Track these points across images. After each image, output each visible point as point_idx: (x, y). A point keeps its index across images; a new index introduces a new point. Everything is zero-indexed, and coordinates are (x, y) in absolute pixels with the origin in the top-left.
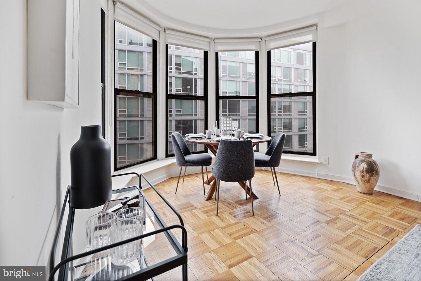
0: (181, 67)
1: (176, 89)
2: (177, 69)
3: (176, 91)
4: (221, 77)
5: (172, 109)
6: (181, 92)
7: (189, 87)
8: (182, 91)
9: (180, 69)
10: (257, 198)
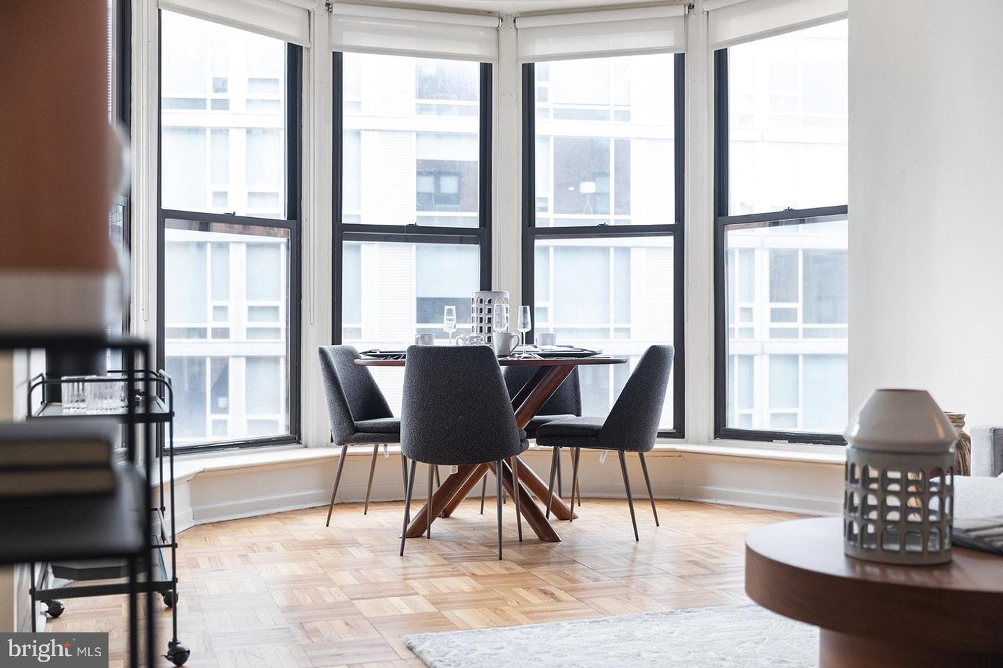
7: (588, 187)
10: (557, 540)
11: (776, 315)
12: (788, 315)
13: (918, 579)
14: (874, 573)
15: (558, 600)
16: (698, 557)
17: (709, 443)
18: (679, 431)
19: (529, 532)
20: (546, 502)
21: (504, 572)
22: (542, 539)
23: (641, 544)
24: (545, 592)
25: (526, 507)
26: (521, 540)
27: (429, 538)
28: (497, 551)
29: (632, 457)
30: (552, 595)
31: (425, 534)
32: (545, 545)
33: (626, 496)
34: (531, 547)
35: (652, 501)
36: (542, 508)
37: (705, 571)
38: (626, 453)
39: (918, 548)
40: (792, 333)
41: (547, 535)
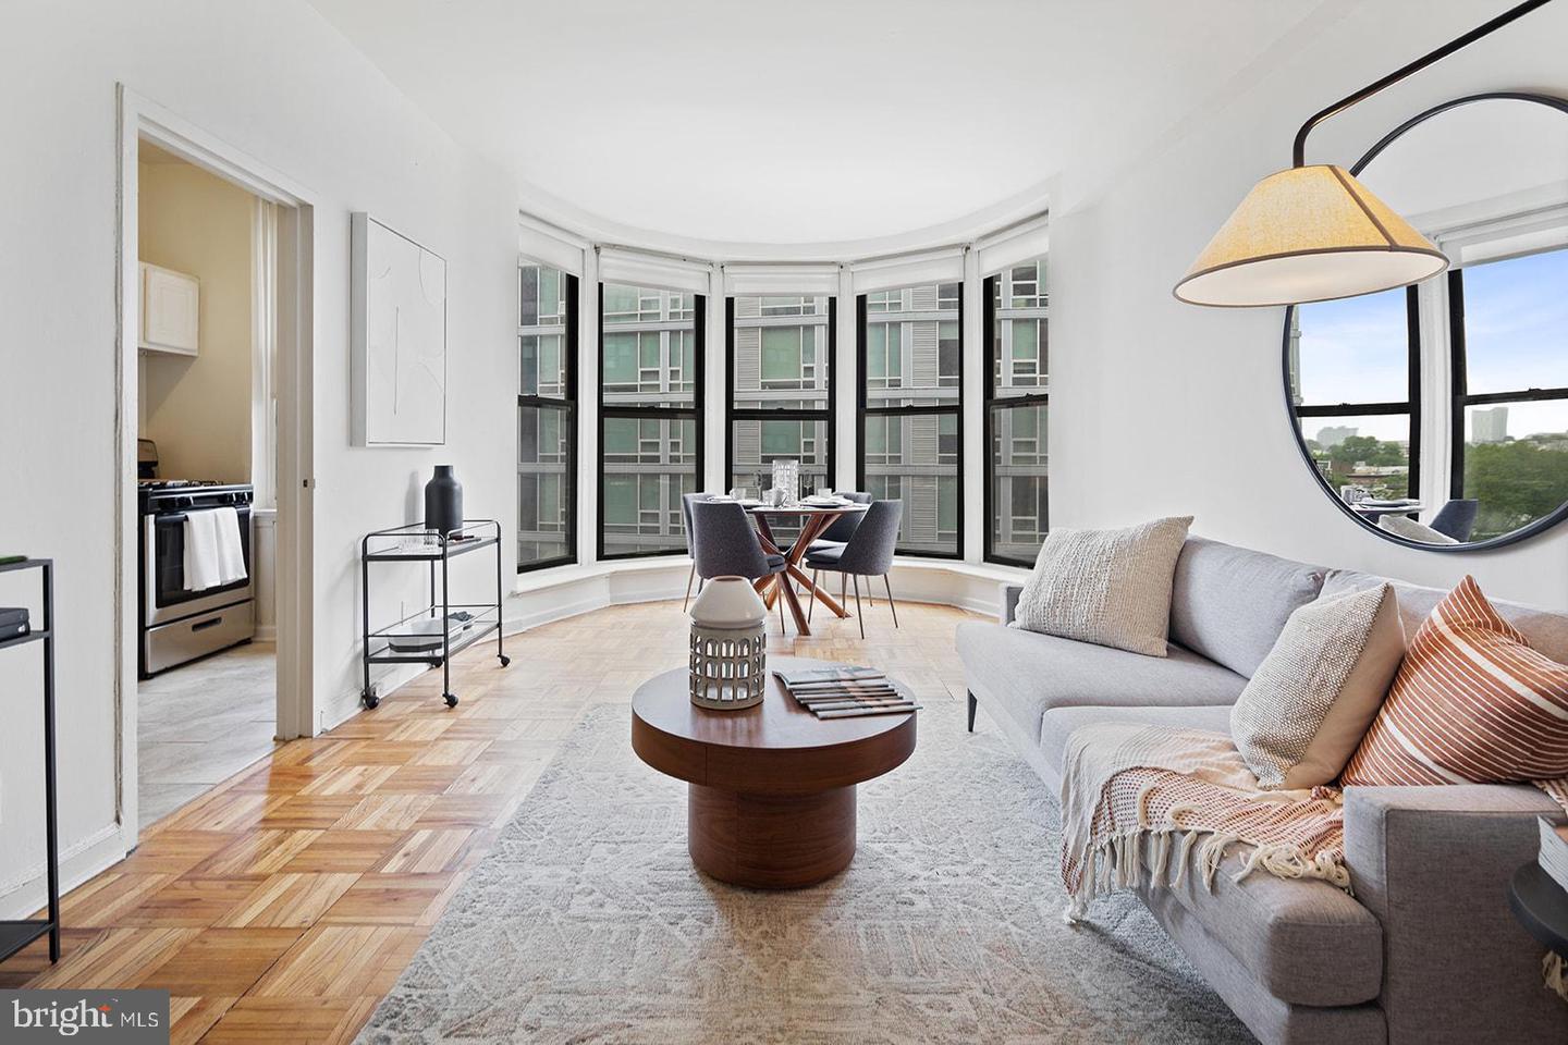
0: (1037, 282)
1: (1015, 364)
2: (1018, 290)
3: (1015, 372)
6: (1034, 372)
8: (1038, 371)
9: (1031, 290)
10: (809, 635)
22: (800, 633)
41: (803, 630)
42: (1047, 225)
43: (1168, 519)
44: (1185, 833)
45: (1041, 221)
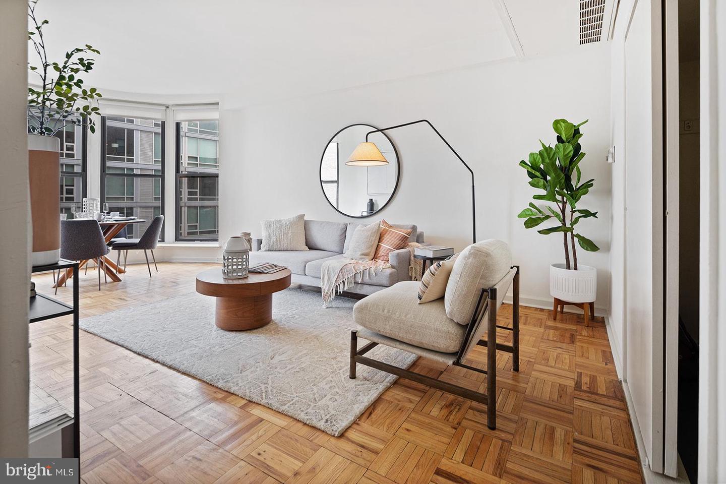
4: (187, 131)
5: (73, 186)
7: (115, 145)
10: (121, 281)
11: (190, 193)
12: (195, 193)
13: (241, 282)
14: (231, 282)
15: (127, 301)
16: (173, 280)
17: (173, 243)
18: (163, 240)
19: (109, 279)
20: (115, 269)
21: (103, 294)
22: (114, 281)
23: (152, 278)
24: (121, 299)
25: (108, 271)
26: (106, 282)
27: (65, 286)
28: (98, 287)
29: (148, 251)
30: (124, 299)
31: (64, 285)
32: (115, 283)
33: (146, 262)
34: (111, 284)
35: (155, 263)
36: (114, 271)
37: (176, 284)
38: (147, 250)
39: (241, 274)
40: (196, 199)
41: (117, 279)
42: (218, 108)
43: (300, 215)
44: (366, 269)
45: (215, 107)
